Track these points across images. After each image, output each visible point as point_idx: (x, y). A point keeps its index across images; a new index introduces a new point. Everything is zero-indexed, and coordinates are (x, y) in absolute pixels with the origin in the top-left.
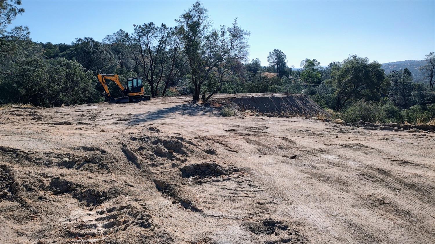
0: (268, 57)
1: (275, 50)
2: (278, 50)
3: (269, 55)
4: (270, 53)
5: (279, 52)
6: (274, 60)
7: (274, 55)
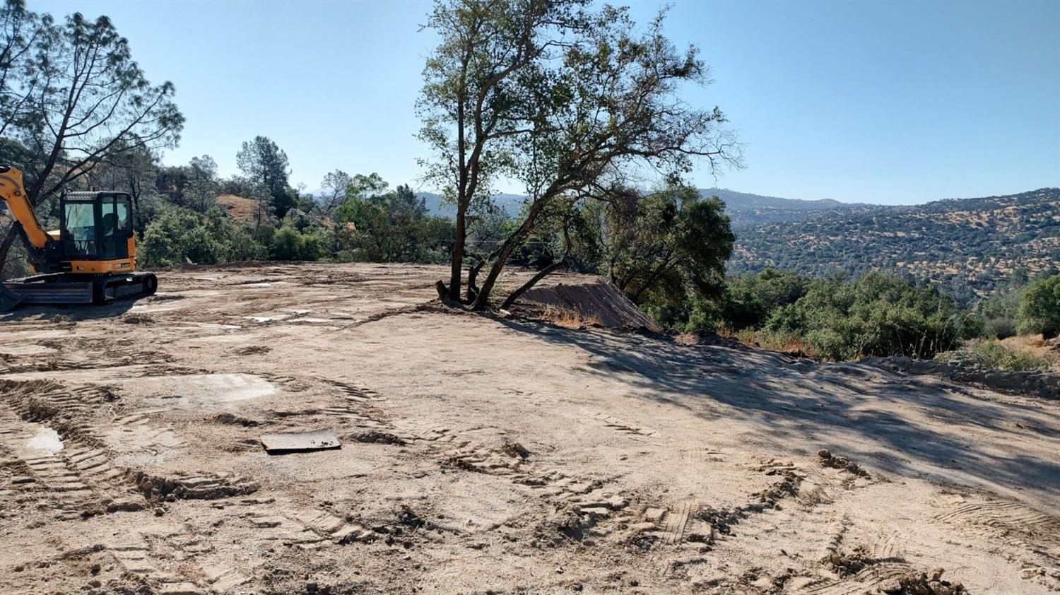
0: (239, 156)
1: (258, 138)
2: (265, 140)
3: (241, 150)
4: (245, 145)
5: (269, 146)
6: (255, 165)
7: (255, 152)
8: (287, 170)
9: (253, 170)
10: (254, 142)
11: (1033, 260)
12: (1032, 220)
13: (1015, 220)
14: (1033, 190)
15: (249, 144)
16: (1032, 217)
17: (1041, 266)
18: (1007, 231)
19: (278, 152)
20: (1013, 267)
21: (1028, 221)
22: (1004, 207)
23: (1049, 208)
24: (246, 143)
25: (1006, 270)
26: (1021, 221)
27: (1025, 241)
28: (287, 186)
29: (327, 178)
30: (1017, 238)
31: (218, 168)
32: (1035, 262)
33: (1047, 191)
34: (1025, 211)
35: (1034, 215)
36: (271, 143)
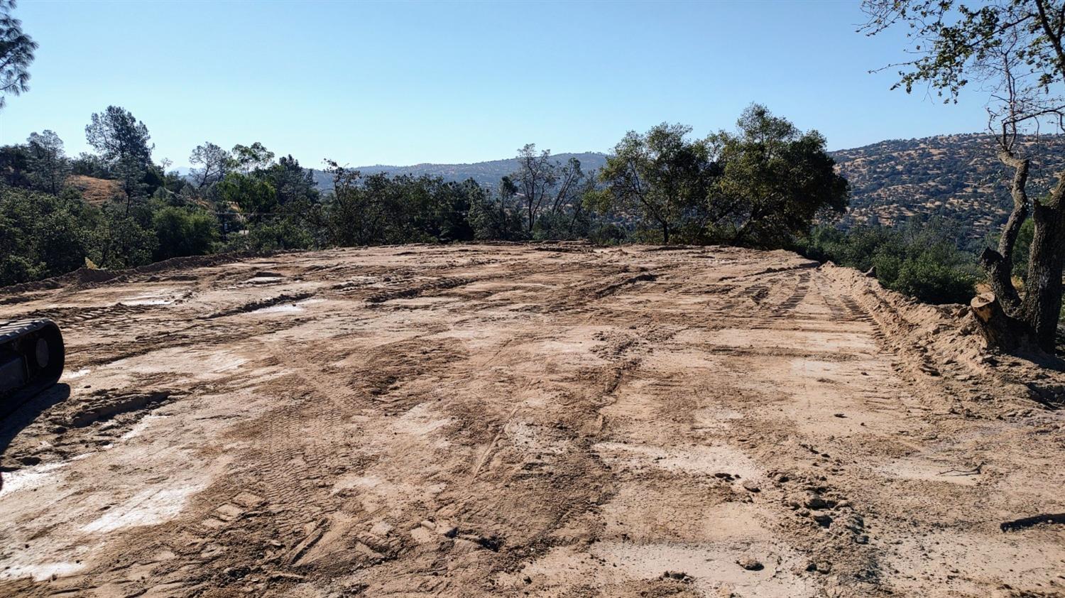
0: (88, 129)
1: (110, 109)
2: (119, 110)
3: (91, 123)
4: (95, 117)
5: (123, 118)
6: (109, 139)
7: (107, 125)
8: (148, 144)
9: (107, 145)
10: (105, 113)
11: (883, 207)
12: (878, 170)
13: (864, 171)
14: (876, 142)
15: (100, 115)
16: (879, 167)
17: (890, 213)
18: (857, 182)
19: (136, 124)
20: (866, 215)
21: (875, 172)
22: (854, 159)
23: (892, 158)
24: (96, 115)
25: (861, 218)
26: (869, 171)
27: (874, 190)
28: (150, 162)
29: (197, 151)
30: (867, 187)
31: (65, 144)
32: (885, 209)
33: (889, 142)
34: (871, 162)
35: (880, 166)
36: (126, 113)
